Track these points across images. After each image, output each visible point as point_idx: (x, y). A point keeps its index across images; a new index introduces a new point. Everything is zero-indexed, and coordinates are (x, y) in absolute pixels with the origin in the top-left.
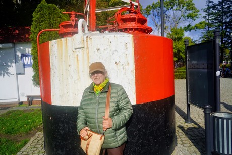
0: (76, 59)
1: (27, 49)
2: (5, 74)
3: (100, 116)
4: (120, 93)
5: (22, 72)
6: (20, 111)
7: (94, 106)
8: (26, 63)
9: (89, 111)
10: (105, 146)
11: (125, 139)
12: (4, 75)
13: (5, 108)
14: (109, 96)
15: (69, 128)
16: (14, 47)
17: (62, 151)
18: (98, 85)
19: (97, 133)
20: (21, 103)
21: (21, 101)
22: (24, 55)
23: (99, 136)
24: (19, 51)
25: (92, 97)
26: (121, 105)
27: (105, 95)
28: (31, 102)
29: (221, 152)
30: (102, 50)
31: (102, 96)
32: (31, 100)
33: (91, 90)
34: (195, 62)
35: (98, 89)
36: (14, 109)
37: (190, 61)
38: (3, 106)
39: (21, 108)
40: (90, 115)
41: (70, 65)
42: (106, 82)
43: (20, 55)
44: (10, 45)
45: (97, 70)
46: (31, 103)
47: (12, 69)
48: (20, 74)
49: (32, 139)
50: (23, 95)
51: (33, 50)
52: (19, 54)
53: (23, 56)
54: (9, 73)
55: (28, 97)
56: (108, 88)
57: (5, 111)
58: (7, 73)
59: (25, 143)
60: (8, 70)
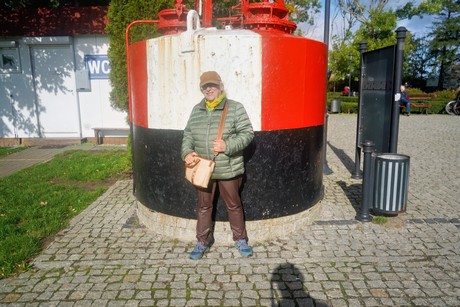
0: (183, 66)
1: (94, 47)
2: (58, 89)
3: (211, 138)
4: (239, 112)
5: (86, 87)
6: (85, 152)
7: (205, 126)
8: (92, 72)
9: (198, 131)
10: (215, 176)
11: (242, 171)
12: (56, 91)
13: (59, 147)
14: (223, 115)
15: (171, 159)
16: (73, 43)
17: (161, 190)
18: (211, 101)
19: (206, 158)
20: (85, 140)
21: (84, 136)
22: (89, 58)
23: (208, 162)
24: (81, 50)
25: (204, 115)
26: (239, 127)
27: (220, 114)
28: (102, 138)
29: (382, 208)
30: (218, 54)
31: (215, 114)
32: (101, 135)
33: (202, 108)
34: (371, 79)
35: (211, 106)
36: (75, 148)
37: (366, 77)
38: (55, 143)
39: (86, 147)
40: (199, 137)
41: (174, 75)
42: (221, 97)
43: (83, 57)
44: (66, 39)
45: (210, 83)
46: (101, 141)
47: (70, 81)
48: (83, 90)
49: (111, 188)
50: (87, 127)
51: (111, 50)
52: (81, 54)
53: (88, 60)
54: (65, 88)
55: (97, 131)
56: (224, 105)
57: (61, 151)
58: (61, 88)
59: (102, 192)
60: (62, 81)
